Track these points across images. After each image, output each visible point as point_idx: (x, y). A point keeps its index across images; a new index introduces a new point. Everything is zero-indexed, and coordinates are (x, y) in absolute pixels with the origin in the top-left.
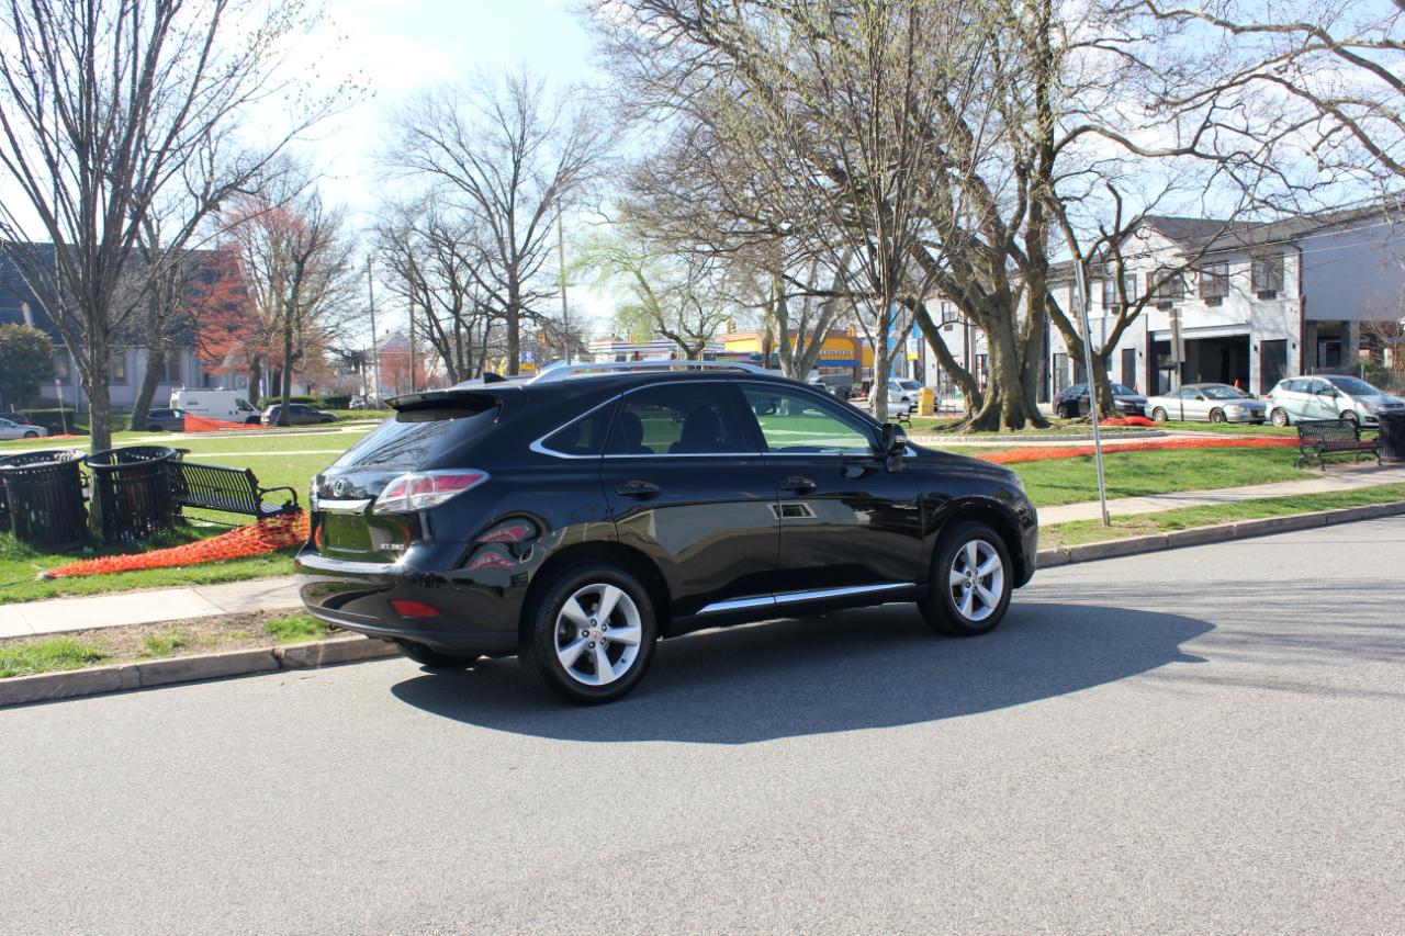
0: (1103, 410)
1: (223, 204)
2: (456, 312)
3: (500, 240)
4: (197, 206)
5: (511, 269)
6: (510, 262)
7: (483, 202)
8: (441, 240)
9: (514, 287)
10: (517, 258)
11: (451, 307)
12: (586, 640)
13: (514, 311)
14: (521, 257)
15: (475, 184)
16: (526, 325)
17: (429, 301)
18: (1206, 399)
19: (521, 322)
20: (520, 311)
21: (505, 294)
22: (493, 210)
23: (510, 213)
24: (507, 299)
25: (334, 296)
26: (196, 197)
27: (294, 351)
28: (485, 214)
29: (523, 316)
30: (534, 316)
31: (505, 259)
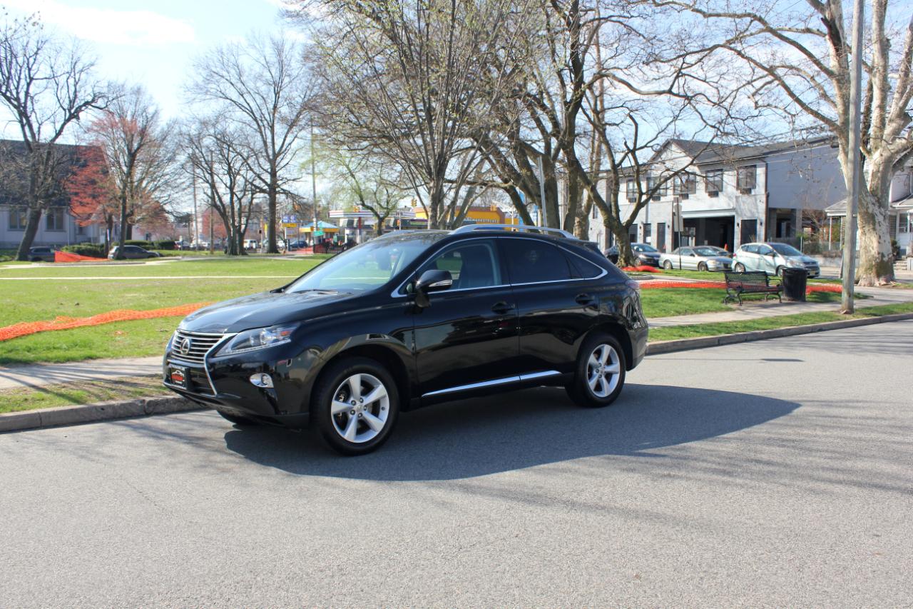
0: (625, 262)
1: (81, 115)
2: (231, 188)
3: (265, 143)
4: (65, 116)
5: (273, 162)
6: (271, 157)
7: (255, 119)
8: (223, 141)
9: (273, 174)
10: (276, 155)
11: (228, 184)
13: (273, 190)
14: (279, 153)
15: (250, 107)
16: (281, 198)
17: (213, 181)
18: (696, 256)
19: (277, 196)
20: (277, 190)
21: (268, 178)
22: (261, 124)
23: (272, 128)
24: (268, 181)
26: (64, 109)
27: (128, 211)
28: (256, 127)
29: (279, 192)
30: (285, 192)
31: (268, 156)
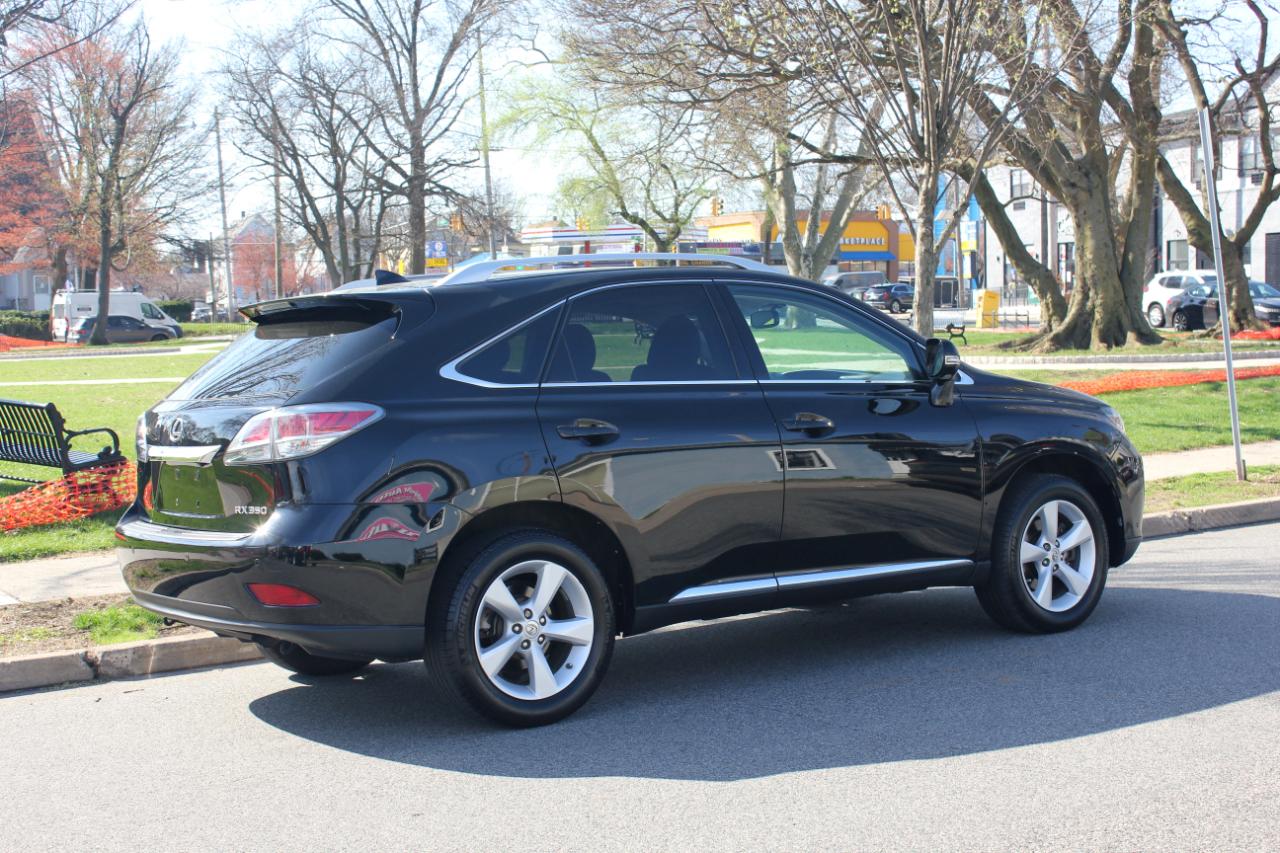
0: (1238, 319)
2: (338, 186)
3: (398, 87)
5: (414, 127)
6: (412, 117)
7: (374, 33)
8: (316, 88)
9: (418, 152)
10: (421, 113)
11: (332, 181)
12: (517, 638)
13: (417, 186)
14: (427, 111)
15: (362, 8)
16: (435, 205)
17: (300, 172)
19: (427, 200)
20: (427, 186)
21: (405, 162)
22: (387, 44)
23: (411, 49)
24: (408, 170)
25: (168, 164)
27: (114, 240)
28: (377, 51)
29: (431, 192)
30: (446, 192)
31: (404, 113)
